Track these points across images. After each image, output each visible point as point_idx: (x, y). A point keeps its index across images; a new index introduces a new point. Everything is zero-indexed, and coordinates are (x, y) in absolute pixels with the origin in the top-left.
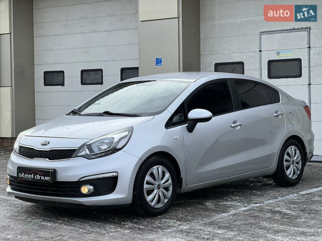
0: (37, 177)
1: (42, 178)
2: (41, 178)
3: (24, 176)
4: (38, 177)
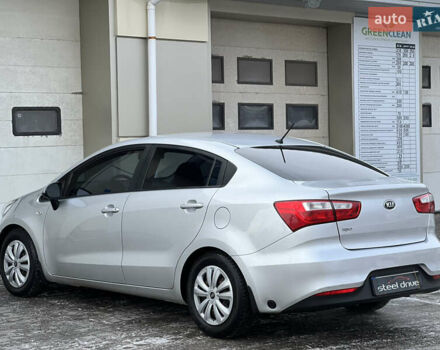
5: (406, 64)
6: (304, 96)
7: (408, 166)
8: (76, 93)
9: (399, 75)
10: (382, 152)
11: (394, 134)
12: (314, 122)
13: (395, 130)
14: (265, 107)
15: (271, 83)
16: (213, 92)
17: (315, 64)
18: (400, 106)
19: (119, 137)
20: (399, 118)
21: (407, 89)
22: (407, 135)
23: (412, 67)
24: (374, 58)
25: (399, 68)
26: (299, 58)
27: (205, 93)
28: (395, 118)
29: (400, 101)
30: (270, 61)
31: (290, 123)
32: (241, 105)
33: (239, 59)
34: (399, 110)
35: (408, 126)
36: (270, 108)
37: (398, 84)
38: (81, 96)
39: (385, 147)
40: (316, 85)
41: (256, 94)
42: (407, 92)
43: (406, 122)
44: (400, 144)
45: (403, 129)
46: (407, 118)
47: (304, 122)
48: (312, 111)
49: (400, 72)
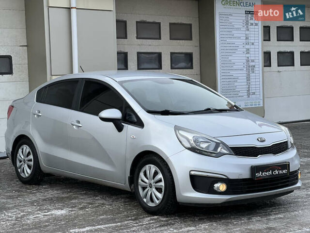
0: (275, 173)
1: (281, 172)
2: (279, 172)
3: (262, 174)
4: (277, 172)
5: (252, 24)
6: (183, 46)
7: (254, 93)
8: (23, 46)
9: (247, 32)
10: (236, 84)
11: (245, 72)
12: (190, 64)
13: (245, 69)
14: (156, 55)
15: (160, 38)
16: (118, 45)
17: (190, 25)
18: (248, 53)
19: (52, 75)
20: (248, 61)
21: (253, 41)
22: (253, 72)
23: (256, 27)
24: (230, 20)
25: (247, 27)
26: (179, 21)
27: (111, 45)
28: (245, 61)
29: (248, 49)
30: (159, 24)
31: (173, 65)
32: (138, 53)
33: (137, 22)
34: (247, 55)
35: (254, 66)
36: (159, 55)
37: (247, 38)
38: (26, 48)
39: (238, 81)
40: (191, 39)
41: (150, 46)
42: (253, 44)
43: (253, 64)
44: (248, 79)
45: (250, 69)
46: (253, 61)
47: (183, 65)
48: (189, 57)
49: (248, 30)
